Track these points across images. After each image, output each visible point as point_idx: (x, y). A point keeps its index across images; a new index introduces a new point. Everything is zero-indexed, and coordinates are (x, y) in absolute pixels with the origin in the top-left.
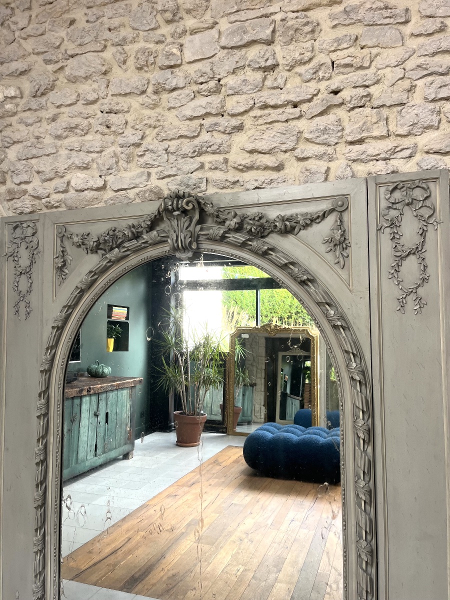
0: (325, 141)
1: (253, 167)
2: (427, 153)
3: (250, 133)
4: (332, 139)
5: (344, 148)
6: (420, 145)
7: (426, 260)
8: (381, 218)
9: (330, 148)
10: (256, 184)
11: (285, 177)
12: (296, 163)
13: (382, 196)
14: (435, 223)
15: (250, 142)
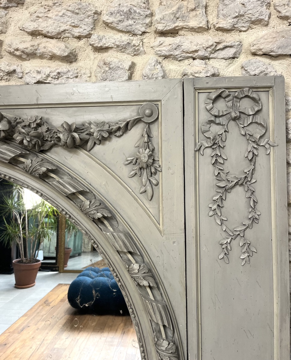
0: (129, 28)
1: (35, 54)
2: (254, 54)
3: (32, 9)
4: (138, 26)
5: (153, 40)
6: (246, 45)
7: (256, 194)
8: (201, 134)
9: (135, 38)
10: (39, 77)
11: (78, 71)
12: (92, 55)
13: (202, 106)
14: (267, 146)
15: (32, 21)
